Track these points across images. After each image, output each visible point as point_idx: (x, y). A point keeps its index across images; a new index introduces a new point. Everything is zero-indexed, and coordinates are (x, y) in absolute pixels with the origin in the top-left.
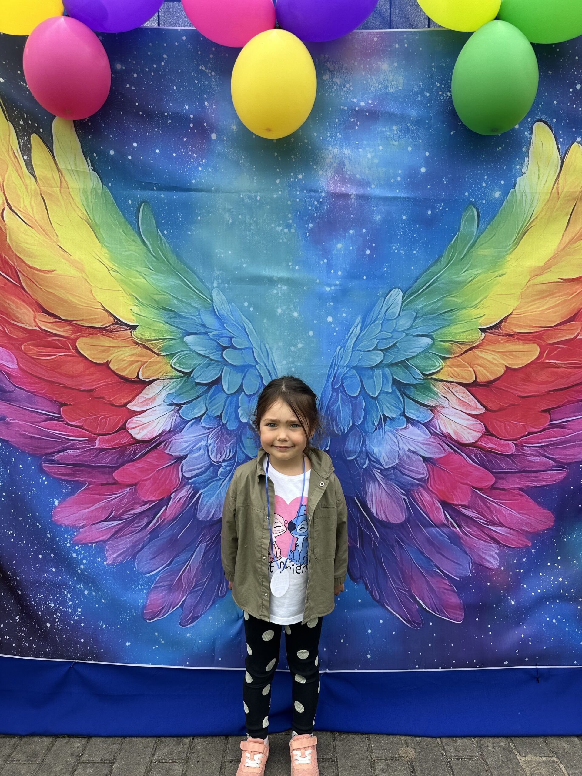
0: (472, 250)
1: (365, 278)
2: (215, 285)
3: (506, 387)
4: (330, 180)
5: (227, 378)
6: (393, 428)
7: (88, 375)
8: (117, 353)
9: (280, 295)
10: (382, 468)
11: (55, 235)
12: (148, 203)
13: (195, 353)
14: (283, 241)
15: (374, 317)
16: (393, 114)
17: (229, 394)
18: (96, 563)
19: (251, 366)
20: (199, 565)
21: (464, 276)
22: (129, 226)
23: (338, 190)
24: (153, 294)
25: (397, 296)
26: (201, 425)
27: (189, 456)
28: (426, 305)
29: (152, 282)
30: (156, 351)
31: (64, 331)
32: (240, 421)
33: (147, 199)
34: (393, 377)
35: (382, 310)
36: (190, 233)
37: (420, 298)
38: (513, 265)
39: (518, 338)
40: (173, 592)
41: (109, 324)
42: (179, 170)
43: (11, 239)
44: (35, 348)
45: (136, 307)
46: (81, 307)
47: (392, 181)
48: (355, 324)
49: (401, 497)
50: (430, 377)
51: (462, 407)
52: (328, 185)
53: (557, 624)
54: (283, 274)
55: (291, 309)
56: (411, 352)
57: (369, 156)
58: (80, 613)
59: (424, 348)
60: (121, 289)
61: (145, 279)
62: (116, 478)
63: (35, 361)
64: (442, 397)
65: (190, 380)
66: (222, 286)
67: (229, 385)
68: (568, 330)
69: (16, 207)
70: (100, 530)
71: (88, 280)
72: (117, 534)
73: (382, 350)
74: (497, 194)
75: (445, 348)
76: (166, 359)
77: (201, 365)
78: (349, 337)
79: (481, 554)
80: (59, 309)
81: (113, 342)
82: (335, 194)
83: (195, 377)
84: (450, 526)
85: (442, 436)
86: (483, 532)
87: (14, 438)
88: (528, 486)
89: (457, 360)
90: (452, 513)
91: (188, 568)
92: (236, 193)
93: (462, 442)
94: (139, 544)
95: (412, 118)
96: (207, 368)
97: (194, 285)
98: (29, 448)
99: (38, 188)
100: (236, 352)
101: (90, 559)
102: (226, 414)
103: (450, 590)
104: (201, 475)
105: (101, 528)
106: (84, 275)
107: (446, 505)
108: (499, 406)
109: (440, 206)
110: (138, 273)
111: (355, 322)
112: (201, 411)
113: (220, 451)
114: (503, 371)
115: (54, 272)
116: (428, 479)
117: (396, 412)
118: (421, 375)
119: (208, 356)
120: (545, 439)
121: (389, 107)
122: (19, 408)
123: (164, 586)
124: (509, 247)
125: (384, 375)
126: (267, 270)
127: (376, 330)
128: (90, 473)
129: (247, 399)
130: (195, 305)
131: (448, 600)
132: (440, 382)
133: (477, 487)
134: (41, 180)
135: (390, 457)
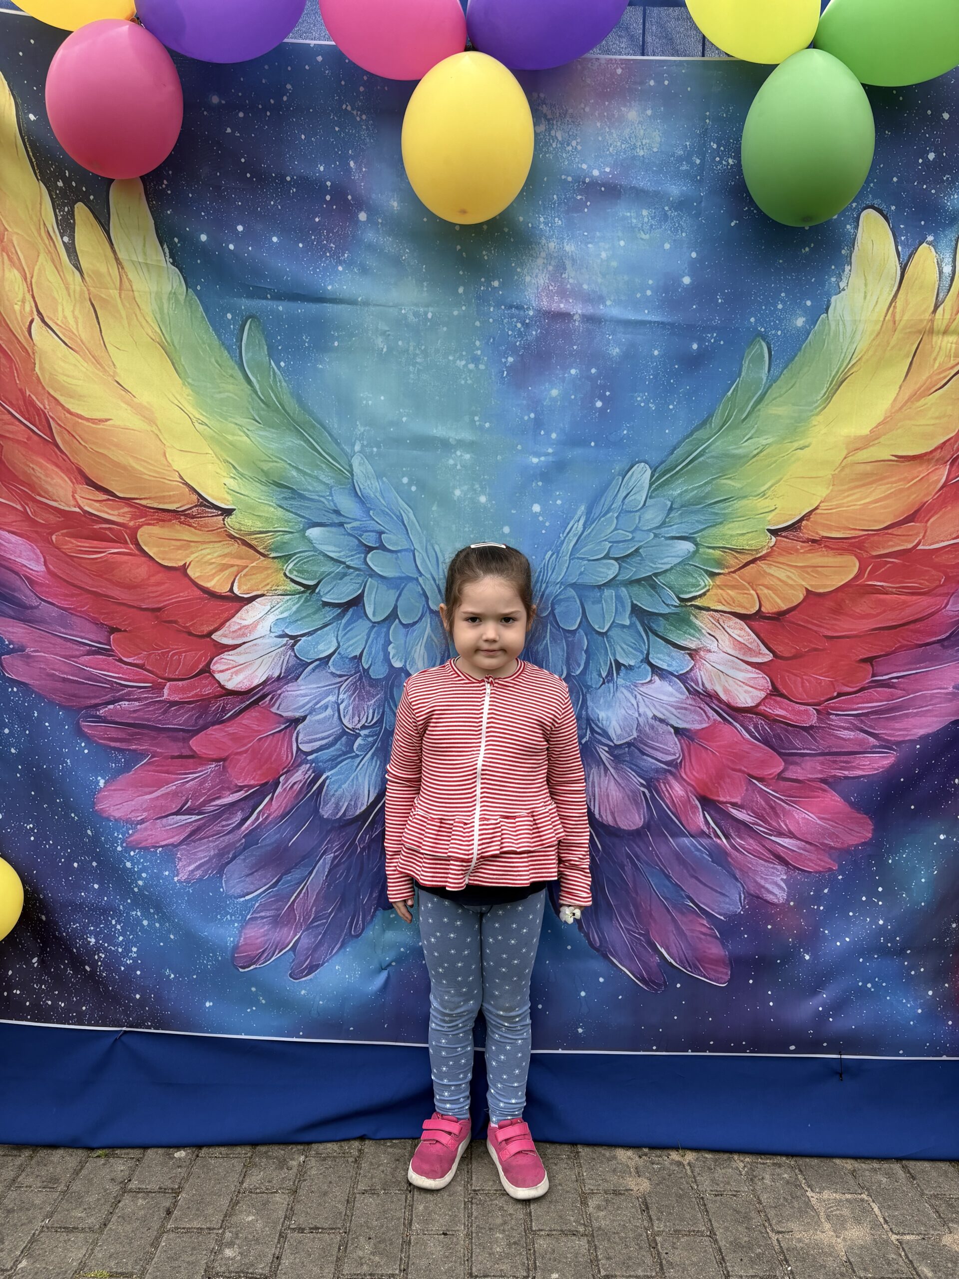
0: (758, 407)
1: (593, 444)
2: (357, 448)
3: (807, 622)
4: (543, 291)
5: (373, 596)
6: (631, 681)
7: (153, 586)
8: (200, 552)
9: (459, 467)
10: (611, 744)
11: (111, 364)
12: (257, 319)
13: (323, 556)
14: (466, 382)
15: (605, 506)
16: (643, 191)
17: (375, 623)
18: (163, 879)
19: (410, 579)
20: (322, 889)
21: (747, 447)
22: (226, 353)
23: (554, 307)
24: (260, 460)
25: (642, 475)
26: (329, 671)
27: (308, 717)
28: (686, 491)
29: (259, 442)
30: (261, 551)
31: (119, 515)
32: (391, 666)
33: (257, 312)
34: (632, 602)
35: (619, 496)
36: (320, 366)
37: (677, 479)
38: (822, 432)
39: (825, 546)
40: (281, 928)
41: (190, 506)
42: (308, 269)
43: (41, 368)
44: (73, 540)
45: (232, 480)
46: (147, 477)
47: (638, 295)
48: (576, 518)
49: (639, 790)
50: (689, 604)
51: (738, 652)
52: (539, 297)
53: (873, 990)
54: (467, 435)
55: (475, 490)
56: (662, 564)
57: (604, 255)
58: (135, 955)
59: (682, 557)
60: (211, 452)
61: (247, 436)
62: (194, 748)
63: (73, 561)
64: (708, 635)
65: (315, 597)
66: (368, 450)
67: (375, 609)
68: (904, 535)
69: (51, 319)
70: (169, 828)
71: (160, 437)
72: (194, 835)
73: (616, 559)
74: (800, 322)
75: (714, 559)
76: (277, 564)
77: (333, 575)
78: (565, 538)
79: (758, 880)
80: (113, 480)
81: (196, 535)
82: (549, 313)
83: (322, 593)
84: (712, 835)
85: (705, 696)
86: (764, 846)
87: (36, 680)
88: (835, 776)
89: (732, 577)
90: (715, 815)
91: (304, 891)
92: (395, 306)
93: (735, 705)
94: (228, 853)
95: (671, 199)
96: (341, 579)
97: (324, 447)
98: (61, 697)
99: (85, 289)
100: (388, 555)
101: (152, 871)
102: (370, 654)
103: (710, 935)
104: (327, 748)
105: (171, 825)
106: (154, 429)
107: (707, 803)
108: (793, 651)
109: (712, 337)
110: (237, 427)
111: (575, 513)
112: (329, 648)
113: (357, 711)
114: (801, 597)
115: (108, 423)
116: (681, 762)
117: (635, 657)
118: (676, 599)
119: (343, 560)
120: (864, 703)
121: (636, 179)
122: (45, 634)
123: (267, 917)
124: (816, 405)
125: (619, 598)
126: (440, 428)
127: (608, 527)
128: (155, 738)
129: (403, 631)
130: (324, 480)
131: (707, 950)
132: (704, 612)
133: (756, 775)
134: (90, 276)
135: (624, 728)
